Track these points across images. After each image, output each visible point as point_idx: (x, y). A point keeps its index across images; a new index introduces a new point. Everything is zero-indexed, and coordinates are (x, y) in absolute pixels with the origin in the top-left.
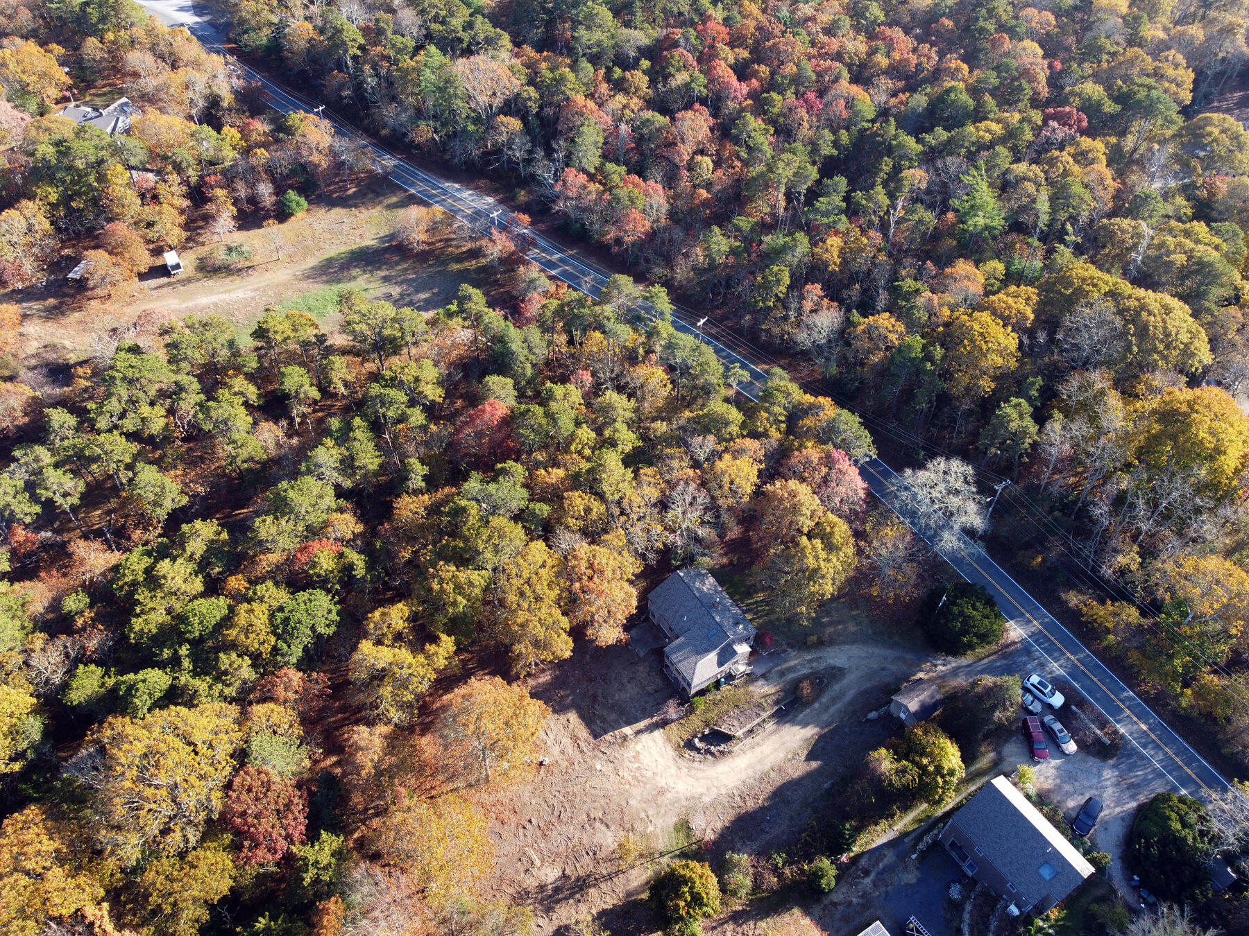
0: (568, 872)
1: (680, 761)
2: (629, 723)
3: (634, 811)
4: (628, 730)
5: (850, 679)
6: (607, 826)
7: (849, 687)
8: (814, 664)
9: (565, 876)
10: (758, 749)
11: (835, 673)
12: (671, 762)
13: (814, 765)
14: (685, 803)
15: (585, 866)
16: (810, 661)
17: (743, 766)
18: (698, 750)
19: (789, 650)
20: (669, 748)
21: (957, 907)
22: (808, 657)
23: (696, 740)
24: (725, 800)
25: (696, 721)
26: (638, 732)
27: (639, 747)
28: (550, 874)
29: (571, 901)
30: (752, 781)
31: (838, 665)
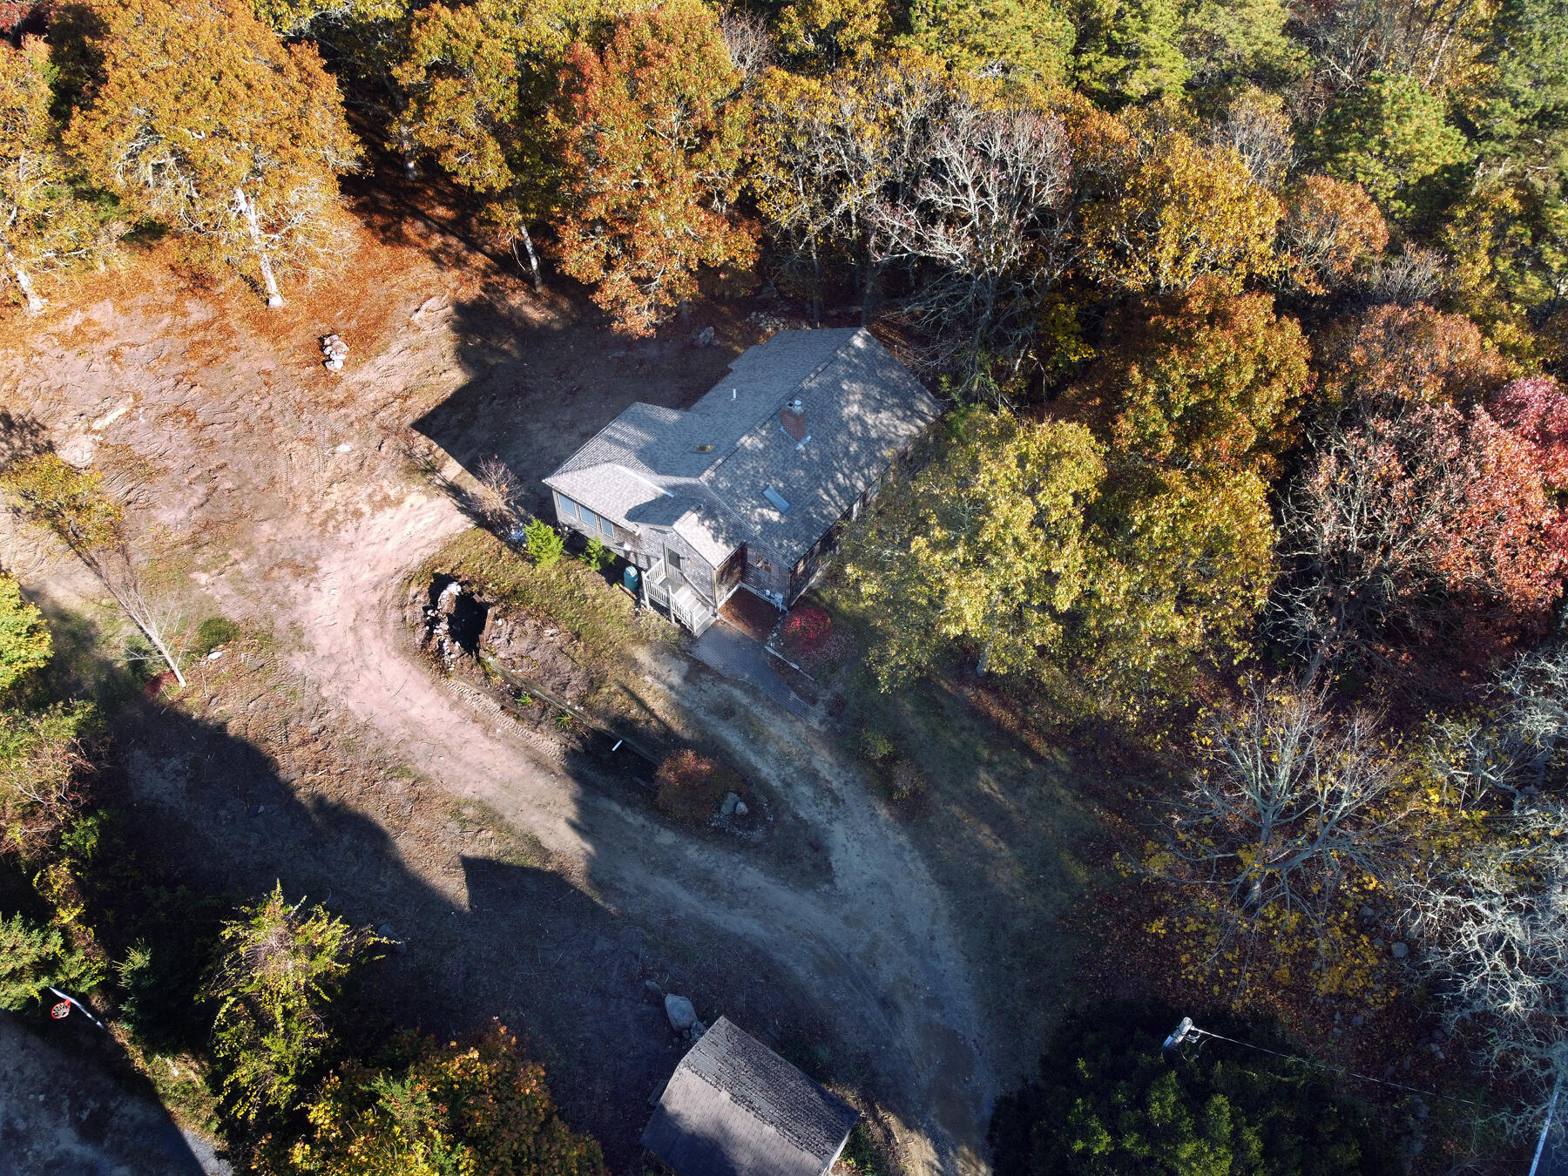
1: (397, 580)
2: (472, 466)
3: (246, 536)
5: (802, 907)
7: (767, 911)
8: (805, 790)
10: (472, 733)
13: (455, 887)
16: (812, 776)
17: (415, 713)
18: (432, 604)
19: (820, 710)
20: (428, 552)
22: (824, 761)
23: (454, 589)
24: (303, 701)
27: (414, 500)
28: (77, 451)
31: (836, 859)
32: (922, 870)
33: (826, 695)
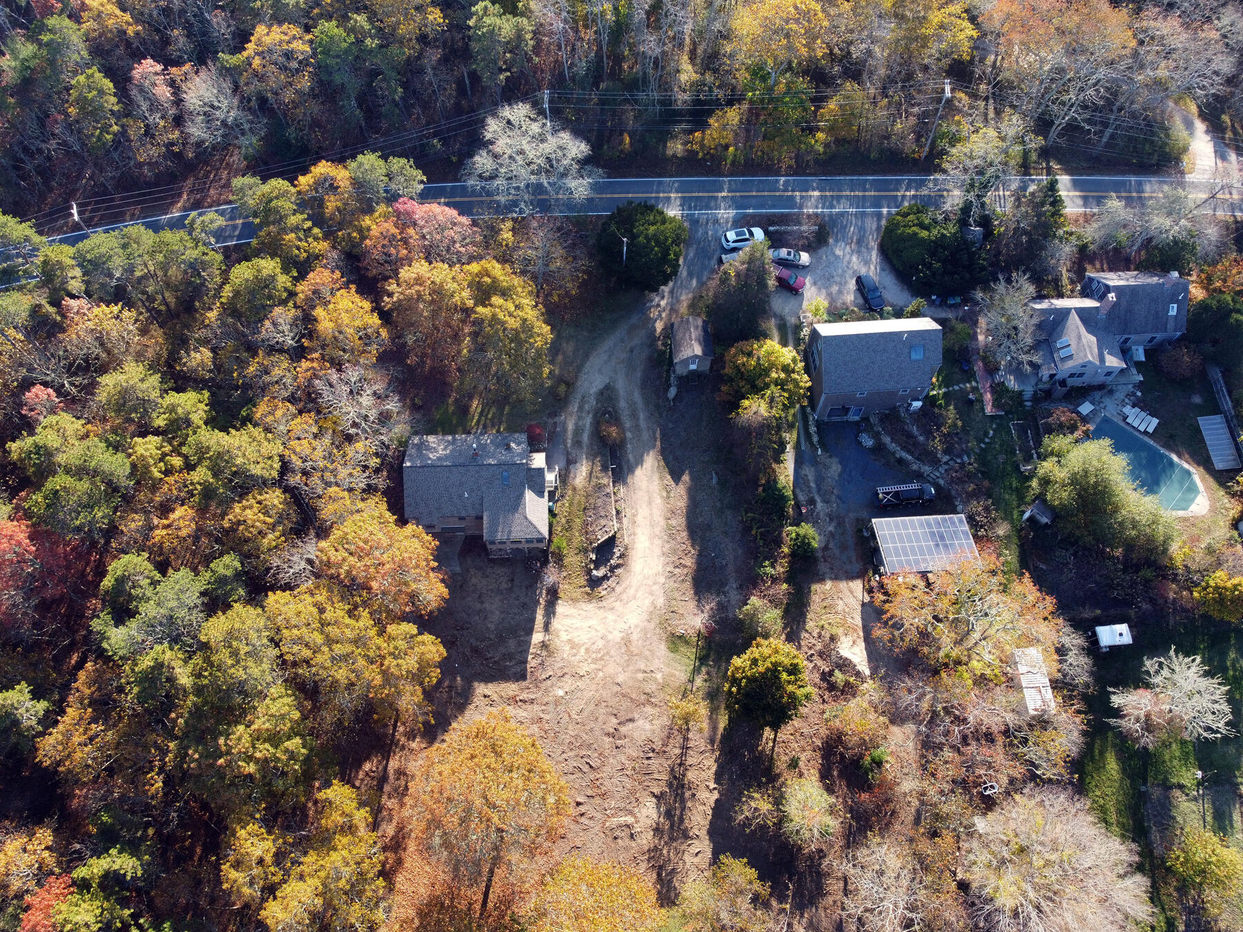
0: (656, 791)
1: (604, 603)
2: (530, 631)
3: (631, 683)
4: (537, 637)
5: (621, 385)
6: (631, 720)
7: (629, 394)
8: (587, 407)
9: (659, 798)
10: (639, 519)
11: (607, 395)
12: (601, 613)
13: (686, 477)
14: (652, 625)
15: (660, 768)
16: (581, 408)
17: (647, 544)
18: (605, 578)
19: (556, 419)
20: (584, 606)
21: (879, 448)
22: (574, 407)
23: (595, 572)
24: (671, 584)
25: (573, 560)
26: (546, 627)
27: (564, 636)
28: (649, 812)
29: (689, 804)
30: (667, 546)
31: (601, 386)
32: (588, 365)
33: (550, 421)
